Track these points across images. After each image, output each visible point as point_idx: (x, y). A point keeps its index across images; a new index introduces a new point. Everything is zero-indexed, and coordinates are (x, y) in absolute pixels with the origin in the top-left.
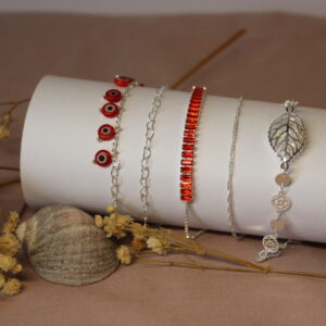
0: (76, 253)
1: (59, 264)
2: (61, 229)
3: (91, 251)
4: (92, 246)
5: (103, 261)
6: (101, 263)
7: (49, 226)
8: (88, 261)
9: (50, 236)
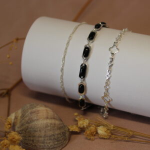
0: (41, 137)
1: (31, 142)
2: (33, 121)
3: (50, 136)
4: (51, 133)
5: (58, 141)
6: (56, 143)
7: (27, 119)
8: (48, 142)
9: (27, 125)
